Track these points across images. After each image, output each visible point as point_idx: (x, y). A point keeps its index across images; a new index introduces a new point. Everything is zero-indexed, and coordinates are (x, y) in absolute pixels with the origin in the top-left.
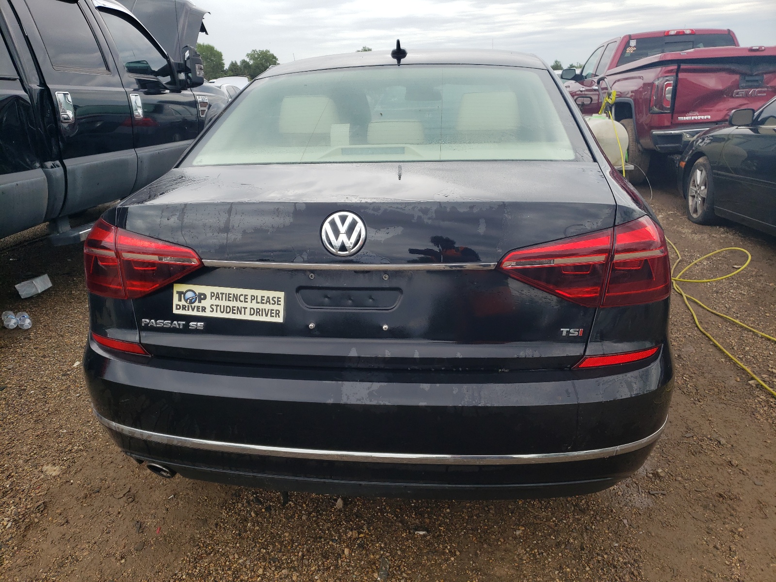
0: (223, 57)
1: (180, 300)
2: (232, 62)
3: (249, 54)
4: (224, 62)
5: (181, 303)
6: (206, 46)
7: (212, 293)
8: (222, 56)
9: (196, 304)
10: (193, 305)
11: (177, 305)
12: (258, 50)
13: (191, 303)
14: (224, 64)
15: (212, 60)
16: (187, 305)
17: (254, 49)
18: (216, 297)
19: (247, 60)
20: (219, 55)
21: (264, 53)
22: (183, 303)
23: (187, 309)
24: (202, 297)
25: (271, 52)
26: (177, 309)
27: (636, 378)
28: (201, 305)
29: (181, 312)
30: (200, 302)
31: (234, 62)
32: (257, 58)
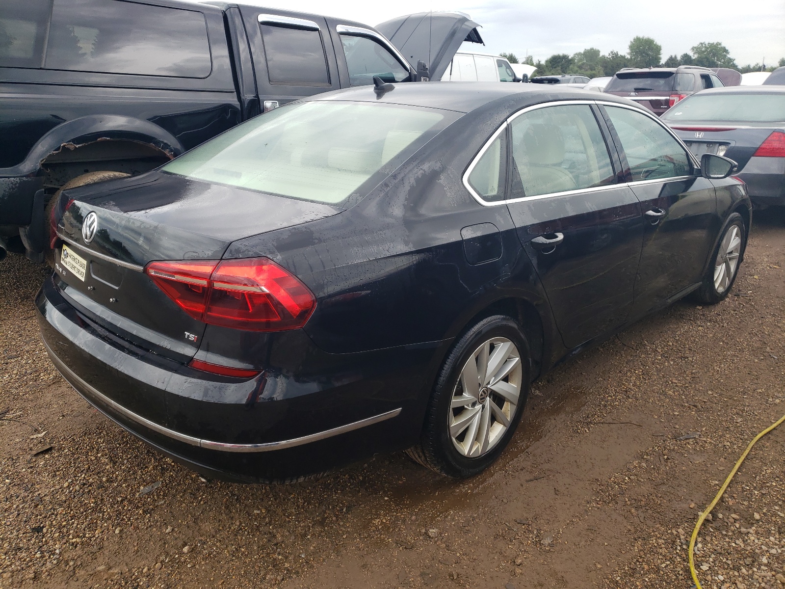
0: (662, 52)
2: (672, 56)
3: (695, 48)
4: (661, 56)
6: (645, 40)
8: (660, 50)
12: (707, 43)
14: (660, 59)
15: (648, 55)
17: (702, 42)
19: (691, 54)
20: (658, 49)
21: (715, 46)
25: (723, 45)
27: (215, 388)
31: (673, 57)
32: (704, 52)
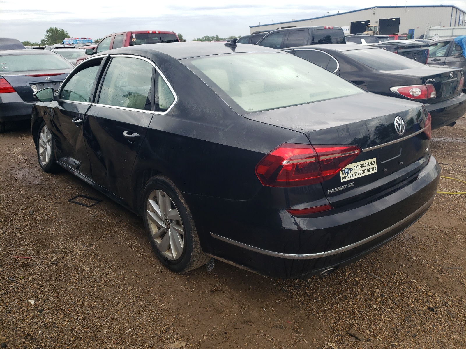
1: (343, 174)
5: (344, 176)
7: (354, 166)
9: (350, 174)
10: (348, 175)
11: (342, 177)
13: (347, 174)
16: (346, 176)
18: (356, 168)
22: (345, 175)
23: (346, 178)
24: (351, 170)
26: (342, 179)
28: (351, 174)
29: (344, 180)
30: (351, 173)
